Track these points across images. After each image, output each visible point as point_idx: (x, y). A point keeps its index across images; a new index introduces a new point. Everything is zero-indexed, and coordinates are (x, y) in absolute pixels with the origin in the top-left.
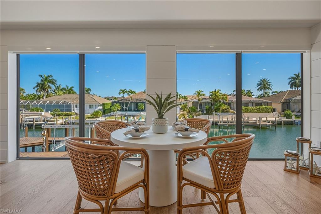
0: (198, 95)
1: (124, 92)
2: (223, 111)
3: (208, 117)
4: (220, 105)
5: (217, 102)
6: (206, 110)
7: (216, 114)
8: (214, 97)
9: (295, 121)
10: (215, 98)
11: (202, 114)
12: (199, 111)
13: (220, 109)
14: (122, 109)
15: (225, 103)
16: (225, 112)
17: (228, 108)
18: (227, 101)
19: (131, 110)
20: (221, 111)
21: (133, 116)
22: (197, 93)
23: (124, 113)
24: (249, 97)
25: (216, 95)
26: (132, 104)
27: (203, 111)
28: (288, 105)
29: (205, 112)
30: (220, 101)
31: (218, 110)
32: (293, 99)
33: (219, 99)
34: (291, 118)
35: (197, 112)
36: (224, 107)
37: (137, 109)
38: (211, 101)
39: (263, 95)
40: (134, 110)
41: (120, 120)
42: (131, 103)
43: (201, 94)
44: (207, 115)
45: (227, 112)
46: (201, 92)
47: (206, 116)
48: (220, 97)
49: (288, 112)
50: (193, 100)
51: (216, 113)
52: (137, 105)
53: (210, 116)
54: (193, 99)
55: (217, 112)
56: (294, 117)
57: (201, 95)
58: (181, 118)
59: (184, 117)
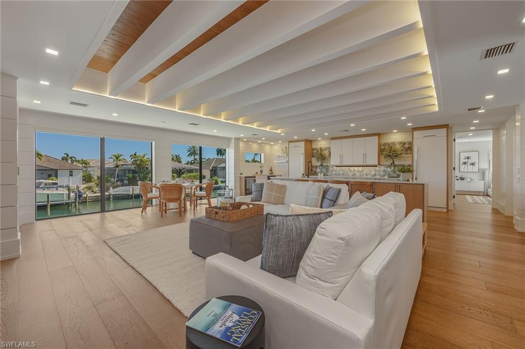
0: (115, 159)
3: (131, 189)
4: (147, 173)
5: (143, 169)
6: (128, 180)
8: (138, 162)
9: (220, 186)
10: (141, 164)
11: (122, 186)
12: (117, 181)
13: (147, 177)
20: (148, 180)
22: (114, 157)
24: (178, 163)
25: (141, 160)
27: (122, 181)
28: (215, 172)
30: (147, 168)
31: (144, 179)
32: (219, 166)
33: (146, 165)
34: (218, 184)
35: (114, 183)
38: (135, 167)
39: (193, 162)
43: (120, 158)
44: (131, 187)
46: (121, 155)
48: (147, 163)
49: (215, 178)
53: (134, 187)
56: (220, 182)
57: (120, 160)
59: (93, 191)
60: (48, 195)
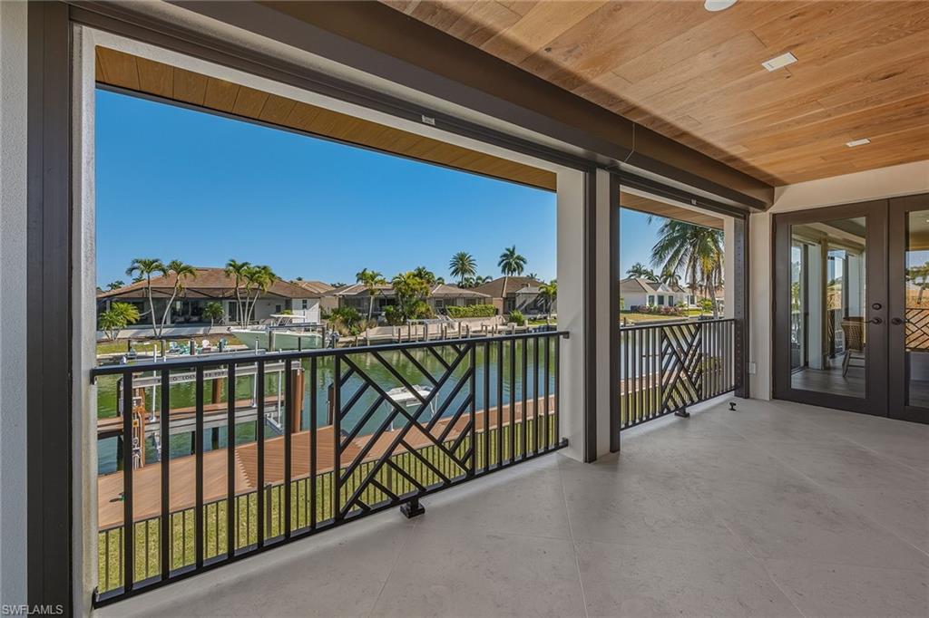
1: (149, 267)
2: (420, 316)
3: (395, 331)
4: (414, 304)
6: (387, 315)
12: (371, 318)
17: (429, 310)
20: (416, 317)
29: (383, 319)
31: (410, 314)
32: (520, 292)
34: (523, 325)
36: (423, 307)
38: (396, 294)
45: (427, 317)
50: (341, 293)
57: (376, 283)
60: (300, 339)
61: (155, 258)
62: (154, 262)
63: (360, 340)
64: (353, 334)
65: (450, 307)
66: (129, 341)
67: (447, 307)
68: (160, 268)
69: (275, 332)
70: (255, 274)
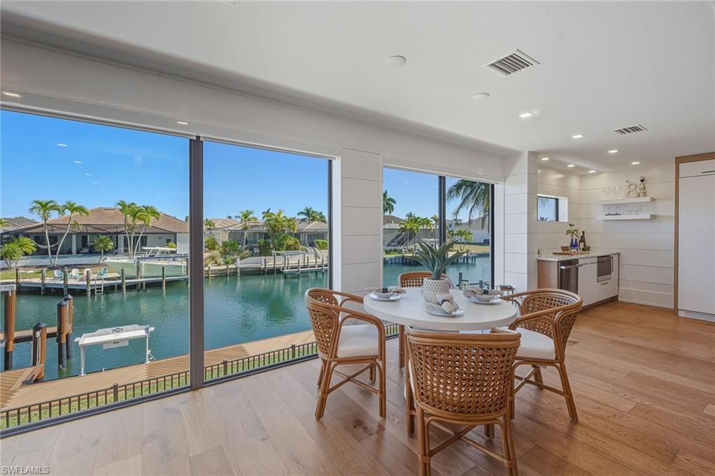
0: (244, 218)
1: (45, 207)
2: (289, 248)
3: (263, 261)
4: (284, 238)
5: (278, 232)
6: (260, 247)
7: (278, 254)
8: (272, 223)
10: (275, 226)
11: (253, 255)
12: (246, 249)
13: (283, 244)
14: (41, 253)
15: (291, 234)
16: (292, 250)
17: (296, 243)
18: (295, 232)
19: (70, 252)
20: (285, 248)
21: (80, 267)
22: (241, 216)
23: (46, 261)
25: (276, 220)
26: (71, 238)
27: (252, 249)
29: (257, 250)
30: (284, 231)
31: (279, 246)
33: (282, 226)
35: (241, 252)
36: (291, 241)
37: (86, 250)
38: (268, 230)
40: (78, 252)
41: (37, 280)
42: (70, 235)
43: (250, 216)
44: (263, 257)
45: (295, 249)
46: (251, 213)
47: (260, 257)
48: (284, 223)
50: (231, 229)
51: (277, 252)
52: (84, 238)
53: (266, 258)
54: (231, 226)
55: (279, 250)
57: (249, 220)
58: (210, 265)
59: (216, 263)
60: (163, 268)
61: (51, 200)
62: (49, 203)
63: (230, 269)
64: (227, 263)
65: (318, 240)
66: (17, 270)
67: (315, 240)
68: (54, 208)
69: (143, 262)
70: (137, 213)
